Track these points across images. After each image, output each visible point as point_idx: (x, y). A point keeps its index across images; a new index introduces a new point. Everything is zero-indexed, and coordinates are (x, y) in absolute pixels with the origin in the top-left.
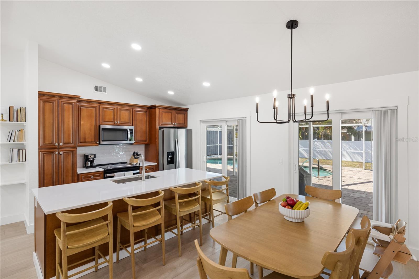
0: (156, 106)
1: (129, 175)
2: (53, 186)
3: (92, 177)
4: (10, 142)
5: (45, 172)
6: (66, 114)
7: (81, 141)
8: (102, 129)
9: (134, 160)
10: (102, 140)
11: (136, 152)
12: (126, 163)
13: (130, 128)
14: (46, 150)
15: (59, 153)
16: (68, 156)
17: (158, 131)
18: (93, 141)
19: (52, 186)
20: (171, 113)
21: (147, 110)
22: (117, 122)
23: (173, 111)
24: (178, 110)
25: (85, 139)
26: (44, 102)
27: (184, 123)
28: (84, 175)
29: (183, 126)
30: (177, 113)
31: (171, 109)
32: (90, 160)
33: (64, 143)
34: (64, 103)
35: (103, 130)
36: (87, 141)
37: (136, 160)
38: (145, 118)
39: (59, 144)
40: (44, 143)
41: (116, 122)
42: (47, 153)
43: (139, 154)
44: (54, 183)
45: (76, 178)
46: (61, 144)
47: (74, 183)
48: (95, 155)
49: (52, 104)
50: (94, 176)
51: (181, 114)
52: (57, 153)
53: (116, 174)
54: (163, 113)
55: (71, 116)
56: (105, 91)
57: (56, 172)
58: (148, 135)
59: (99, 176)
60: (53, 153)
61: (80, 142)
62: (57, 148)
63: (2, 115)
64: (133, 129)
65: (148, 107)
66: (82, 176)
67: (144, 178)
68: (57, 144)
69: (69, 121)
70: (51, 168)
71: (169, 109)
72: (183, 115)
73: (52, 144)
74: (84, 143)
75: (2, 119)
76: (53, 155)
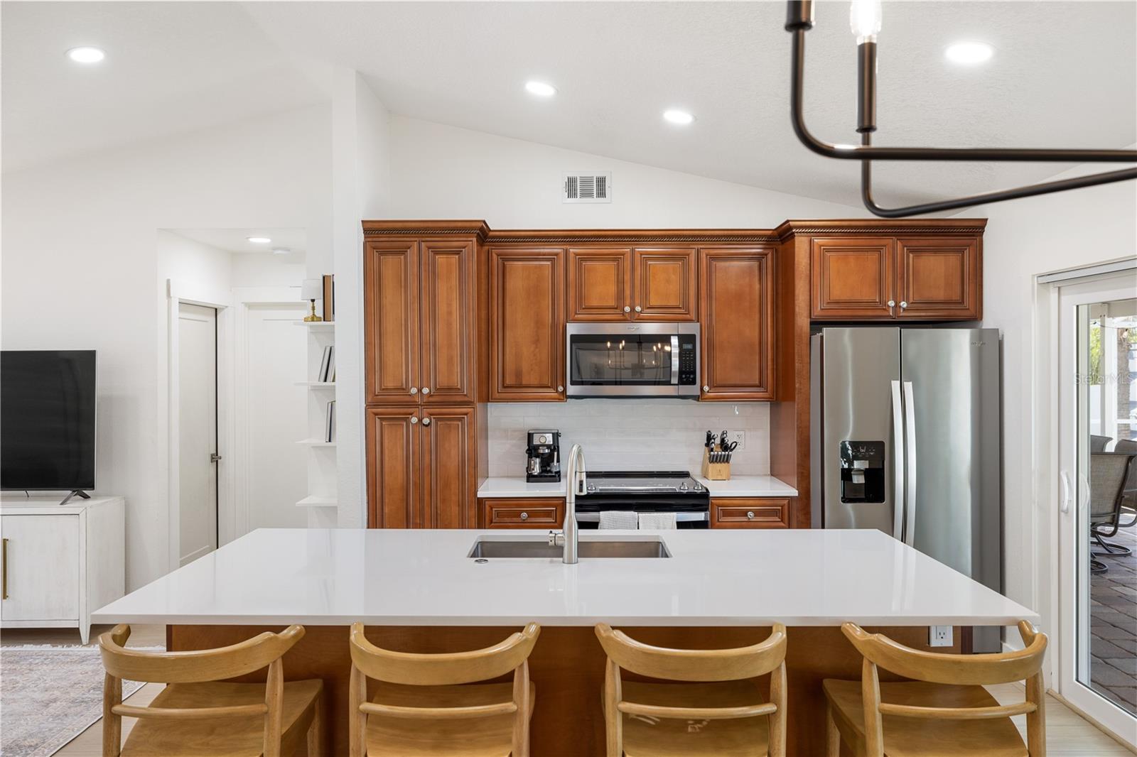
0: (790, 228)
1: (658, 528)
2: (407, 528)
3: (524, 515)
4: (325, 381)
5: (386, 478)
6: (442, 288)
7: (508, 382)
8: (572, 336)
9: (711, 465)
10: (574, 379)
11: (717, 434)
12: (685, 475)
13: (680, 333)
14: (389, 410)
15: (420, 420)
16: (450, 431)
17: (806, 340)
18: (547, 381)
19: (403, 528)
20: (878, 249)
21: (766, 252)
22: (633, 310)
23: (888, 241)
24: (920, 234)
25: (518, 374)
26: (381, 254)
27: (956, 297)
28: (498, 506)
29: (952, 313)
30: (911, 251)
31: (876, 234)
32: (541, 451)
33: (438, 387)
34: (436, 253)
35: (574, 342)
36: (524, 382)
37: (719, 466)
38: (757, 286)
39: (420, 390)
40: (383, 387)
41: (627, 309)
42: (392, 419)
43: (729, 441)
44: (408, 520)
45: (472, 513)
46: (426, 391)
47: (468, 528)
48: (556, 436)
49: (402, 257)
50: (531, 514)
51: (937, 250)
52: (414, 420)
53: (603, 515)
54: (828, 254)
55: (455, 295)
56: (602, 193)
57: (415, 484)
58: (773, 360)
59: (548, 514)
60: (407, 420)
61: (504, 387)
62: (415, 405)
63: (313, 304)
64: (694, 336)
65: (769, 237)
66: (492, 508)
67: (571, 549)
68: (414, 391)
69: (450, 313)
70: (400, 467)
71: (869, 234)
72: (953, 259)
73: (403, 389)
74: (516, 390)
75: (314, 314)
76: (407, 424)
